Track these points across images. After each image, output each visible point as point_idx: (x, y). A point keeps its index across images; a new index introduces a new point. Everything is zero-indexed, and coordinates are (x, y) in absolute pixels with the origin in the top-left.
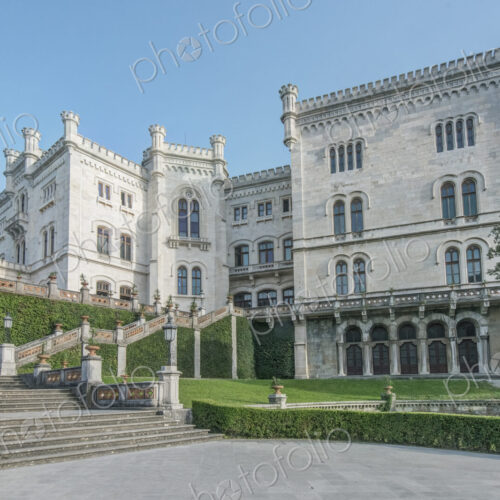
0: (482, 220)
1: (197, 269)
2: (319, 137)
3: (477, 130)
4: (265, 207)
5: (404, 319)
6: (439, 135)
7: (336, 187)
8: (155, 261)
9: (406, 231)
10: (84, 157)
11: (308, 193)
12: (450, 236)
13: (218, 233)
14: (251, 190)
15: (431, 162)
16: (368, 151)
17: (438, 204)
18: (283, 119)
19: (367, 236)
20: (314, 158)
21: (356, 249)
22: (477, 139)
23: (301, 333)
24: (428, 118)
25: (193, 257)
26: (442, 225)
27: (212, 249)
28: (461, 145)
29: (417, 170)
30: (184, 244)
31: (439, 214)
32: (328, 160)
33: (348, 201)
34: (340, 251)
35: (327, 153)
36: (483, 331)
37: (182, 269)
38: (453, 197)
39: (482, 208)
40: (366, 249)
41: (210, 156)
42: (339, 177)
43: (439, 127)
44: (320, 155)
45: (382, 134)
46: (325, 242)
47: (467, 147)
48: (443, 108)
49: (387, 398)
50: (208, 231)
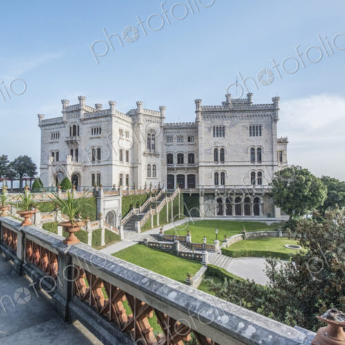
0: (263, 163)
1: (154, 165)
2: (209, 122)
3: (262, 131)
4: (180, 138)
5: (237, 196)
6: (250, 130)
7: (215, 143)
8: (140, 164)
9: (243, 164)
10: (117, 120)
11: (205, 144)
12: (253, 168)
13: (163, 150)
14: (175, 130)
15: (248, 140)
16: (227, 131)
17: (249, 155)
18: (196, 112)
19: (226, 164)
20: (207, 130)
21: (222, 168)
22: (262, 134)
23: (202, 199)
24: (247, 123)
25: (153, 160)
26: (250, 164)
27: (160, 157)
28: (257, 135)
29: (243, 142)
30: (150, 155)
31: (249, 159)
32: (212, 132)
33: (219, 149)
34: (216, 168)
35: (212, 129)
36: (262, 202)
37: (149, 165)
38: (254, 153)
39: (263, 159)
40: (225, 169)
41: (159, 115)
42: (216, 139)
43: (250, 127)
44: (209, 129)
45: (232, 126)
46: (211, 164)
47: (259, 137)
48: (253, 121)
49: (244, 233)
50: (159, 149)
